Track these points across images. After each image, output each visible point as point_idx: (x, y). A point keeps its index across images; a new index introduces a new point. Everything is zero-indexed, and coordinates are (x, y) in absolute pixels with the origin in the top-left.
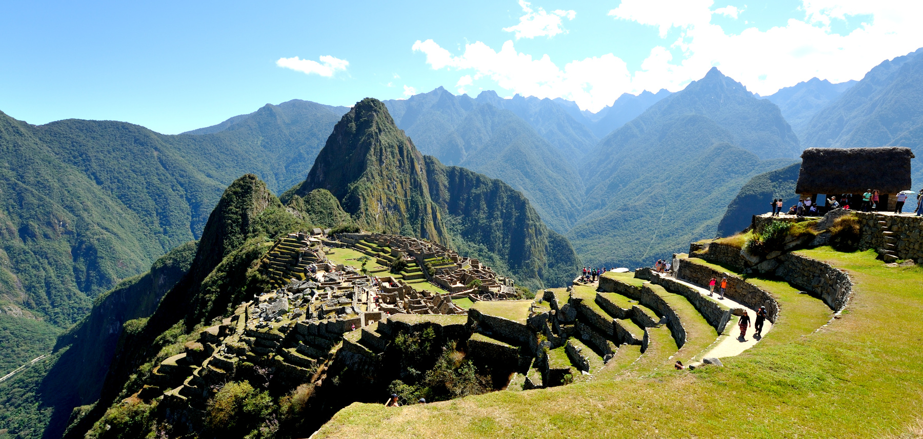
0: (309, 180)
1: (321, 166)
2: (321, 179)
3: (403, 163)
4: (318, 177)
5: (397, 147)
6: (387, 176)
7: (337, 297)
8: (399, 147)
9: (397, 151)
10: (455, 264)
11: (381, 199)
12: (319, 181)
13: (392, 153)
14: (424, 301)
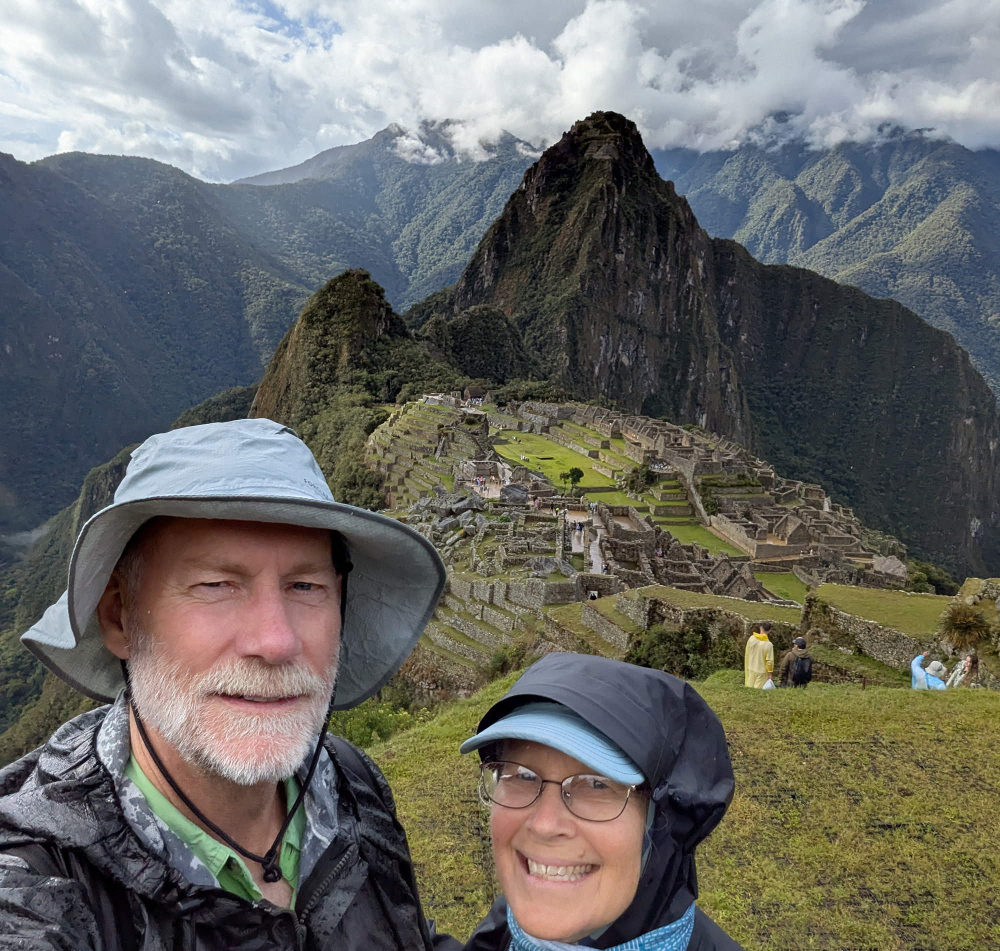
0: (463, 285)
1: (489, 255)
2: (486, 285)
3: (663, 256)
4: (481, 278)
5: (654, 219)
6: (626, 282)
7: (526, 535)
8: (658, 218)
9: (653, 227)
10: (767, 493)
11: (608, 333)
12: (483, 288)
13: (642, 232)
14: (696, 566)
